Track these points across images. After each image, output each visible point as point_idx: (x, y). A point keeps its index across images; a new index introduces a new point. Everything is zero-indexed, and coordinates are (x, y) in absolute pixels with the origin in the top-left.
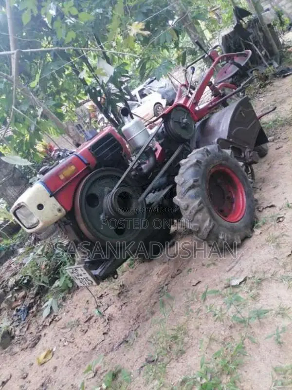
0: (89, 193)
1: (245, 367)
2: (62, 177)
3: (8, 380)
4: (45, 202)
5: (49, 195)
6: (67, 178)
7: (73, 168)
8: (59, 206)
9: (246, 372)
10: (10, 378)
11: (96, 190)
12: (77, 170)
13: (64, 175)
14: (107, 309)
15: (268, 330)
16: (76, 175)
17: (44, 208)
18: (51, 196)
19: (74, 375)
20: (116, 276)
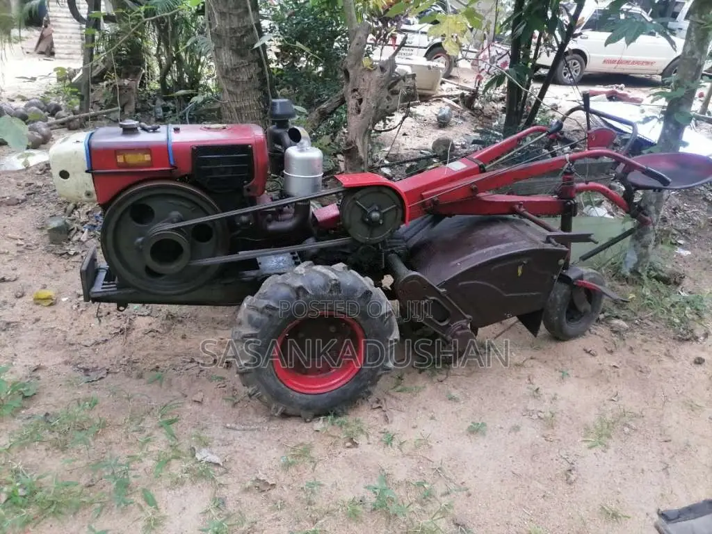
0: (143, 202)
1: (57, 522)
2: (120, 159)
3: (9, 281)
4: (74, 173)
5: (87, 169)
6: (126, 165)
7: (147, 158)
8: (92, 188)
9: (51, 526)
10: (14, 280)
11: (155, 205)
12: (151, 164)
13: (124, 158)
14: (144, 316)
15: (120, 521)
16: (142, 170)
17: (69, 179)
18: (87, 172)
19: (30, 348)
20: (121, 308)
